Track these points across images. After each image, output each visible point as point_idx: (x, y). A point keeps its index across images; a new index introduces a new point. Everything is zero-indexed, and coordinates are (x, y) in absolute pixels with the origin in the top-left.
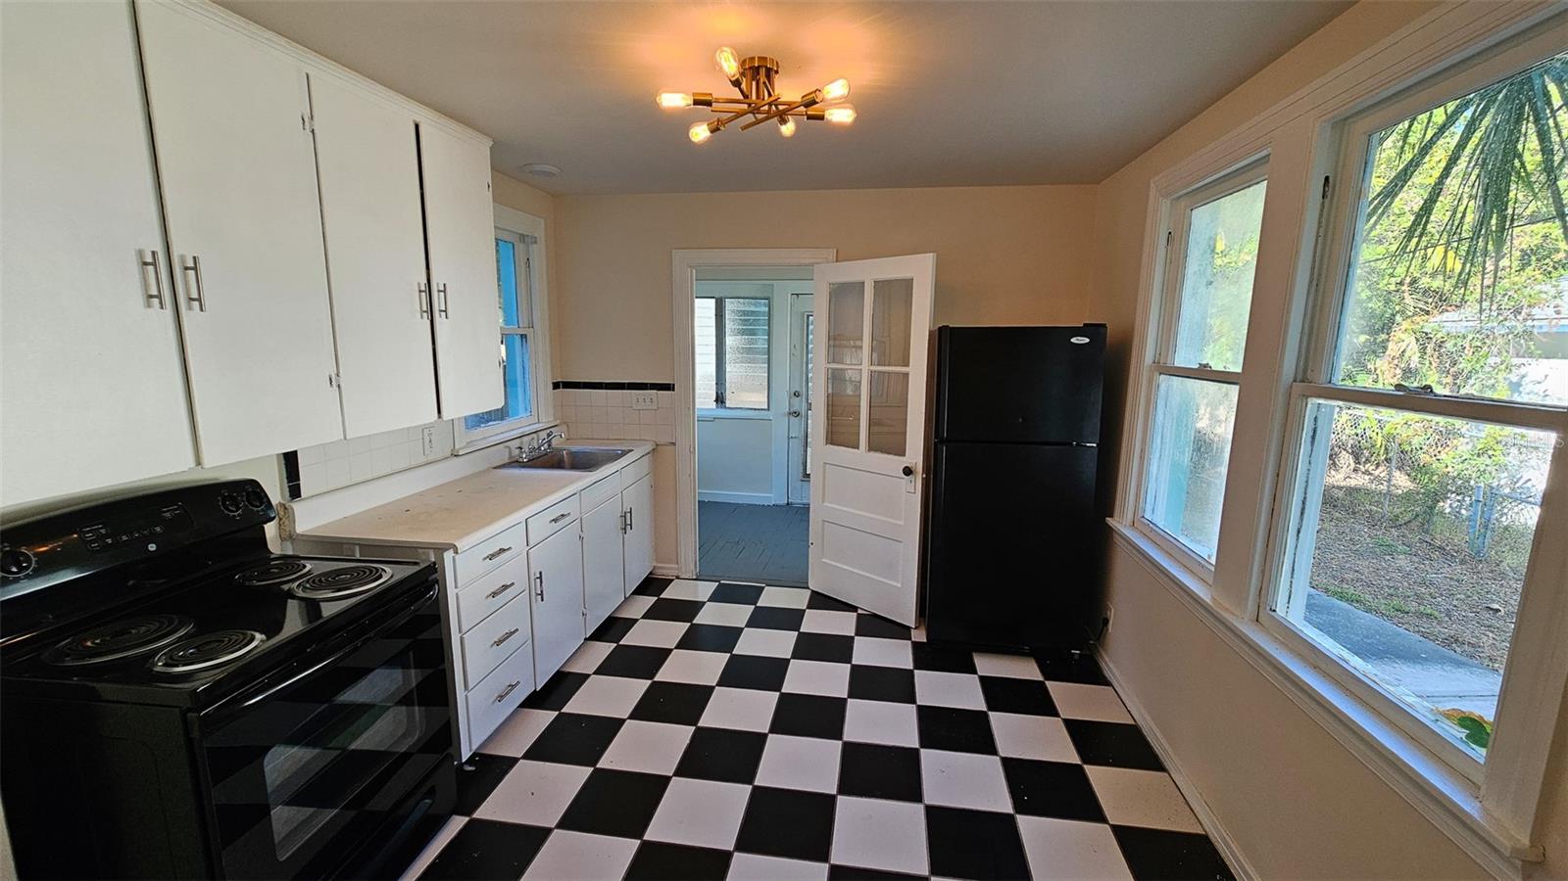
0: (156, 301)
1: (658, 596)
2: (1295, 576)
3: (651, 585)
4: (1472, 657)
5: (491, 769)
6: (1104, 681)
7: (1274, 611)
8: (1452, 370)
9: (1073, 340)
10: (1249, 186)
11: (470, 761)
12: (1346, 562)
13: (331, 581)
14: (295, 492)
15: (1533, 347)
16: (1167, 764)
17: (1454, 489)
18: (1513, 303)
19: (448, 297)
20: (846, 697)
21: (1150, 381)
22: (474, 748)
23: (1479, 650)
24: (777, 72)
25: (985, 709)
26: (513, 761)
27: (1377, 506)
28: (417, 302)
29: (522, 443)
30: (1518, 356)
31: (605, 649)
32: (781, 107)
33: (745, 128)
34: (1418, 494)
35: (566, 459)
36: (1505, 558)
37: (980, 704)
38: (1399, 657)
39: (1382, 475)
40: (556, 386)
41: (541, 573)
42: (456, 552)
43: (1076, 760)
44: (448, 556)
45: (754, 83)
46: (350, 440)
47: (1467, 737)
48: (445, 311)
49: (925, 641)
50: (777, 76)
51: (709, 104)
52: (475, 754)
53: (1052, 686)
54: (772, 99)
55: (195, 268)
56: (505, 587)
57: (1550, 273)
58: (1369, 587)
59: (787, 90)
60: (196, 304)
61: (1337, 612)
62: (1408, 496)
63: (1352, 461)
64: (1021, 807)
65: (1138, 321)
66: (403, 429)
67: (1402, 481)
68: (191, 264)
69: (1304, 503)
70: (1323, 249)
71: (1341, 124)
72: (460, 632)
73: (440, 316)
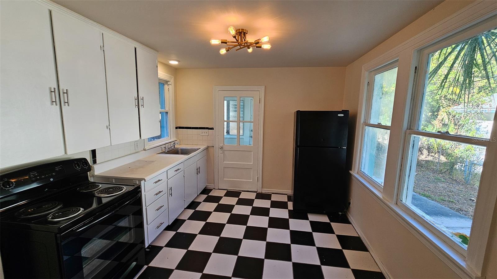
0: (54, 103)
1: (208, 194)
2: (408, 190)
3: (206, 191)
4: (465, 215)
5: (155, 250)
6: (349, 223)
7: (402, 201)
8: (458, 124)
9: (339, 115)
10: (392, 69)
11: (148, 248)
12: (426, 184)
13: (107, 191)
14: (95, 162)
15: (483, 117)
16: (369, 249)
17: (459, 161)
18: (476, 103)
19: (144, 101)
20: (267, 227)
21: (363, 128)
22: (149, 243)
23: (468, 213)
24: (247, 33)
25: (312, 232)
26: (161, 248)
27: (435, 167)
28: (134, 102)
29: (165, 146)
30: (478, 120)
31: (191, 212)
32: (248, 44)
33: (237, 50)
34: (448, 163)
35: (179, 151)
36: (476, 183)
37: (310, 230)
38: (443, 215)
39: (437, 157)
40: (176, 128)
41: (171, 187)
42: (145, 181)
43: (340, 248)
44: (142, 182)
45: (240, 36)
46: (113, 145)
47: (462, 241)
48: (143, 105)
49: (292, 209)
50: (247, 35)
51: (226, 43)
52: (149, 245)
53: (333, 224)
54: (245, 42)
55: (67, 93)
56: (160, 192)
57: (488, 94)
58: (433, 192)
59: (250, 39)
60: (67, 104)
61: (423, 200)
62: (445, 164)
63: (427, 152)
64: (323, 263)
65: (359, 109)
66: (129, 142)
67: (443, 159)
68: (65, 92)
69: (411, 167)
70: (415, 89)
71: (420, 51)
72: (146, 206)
73: (141, 107)
